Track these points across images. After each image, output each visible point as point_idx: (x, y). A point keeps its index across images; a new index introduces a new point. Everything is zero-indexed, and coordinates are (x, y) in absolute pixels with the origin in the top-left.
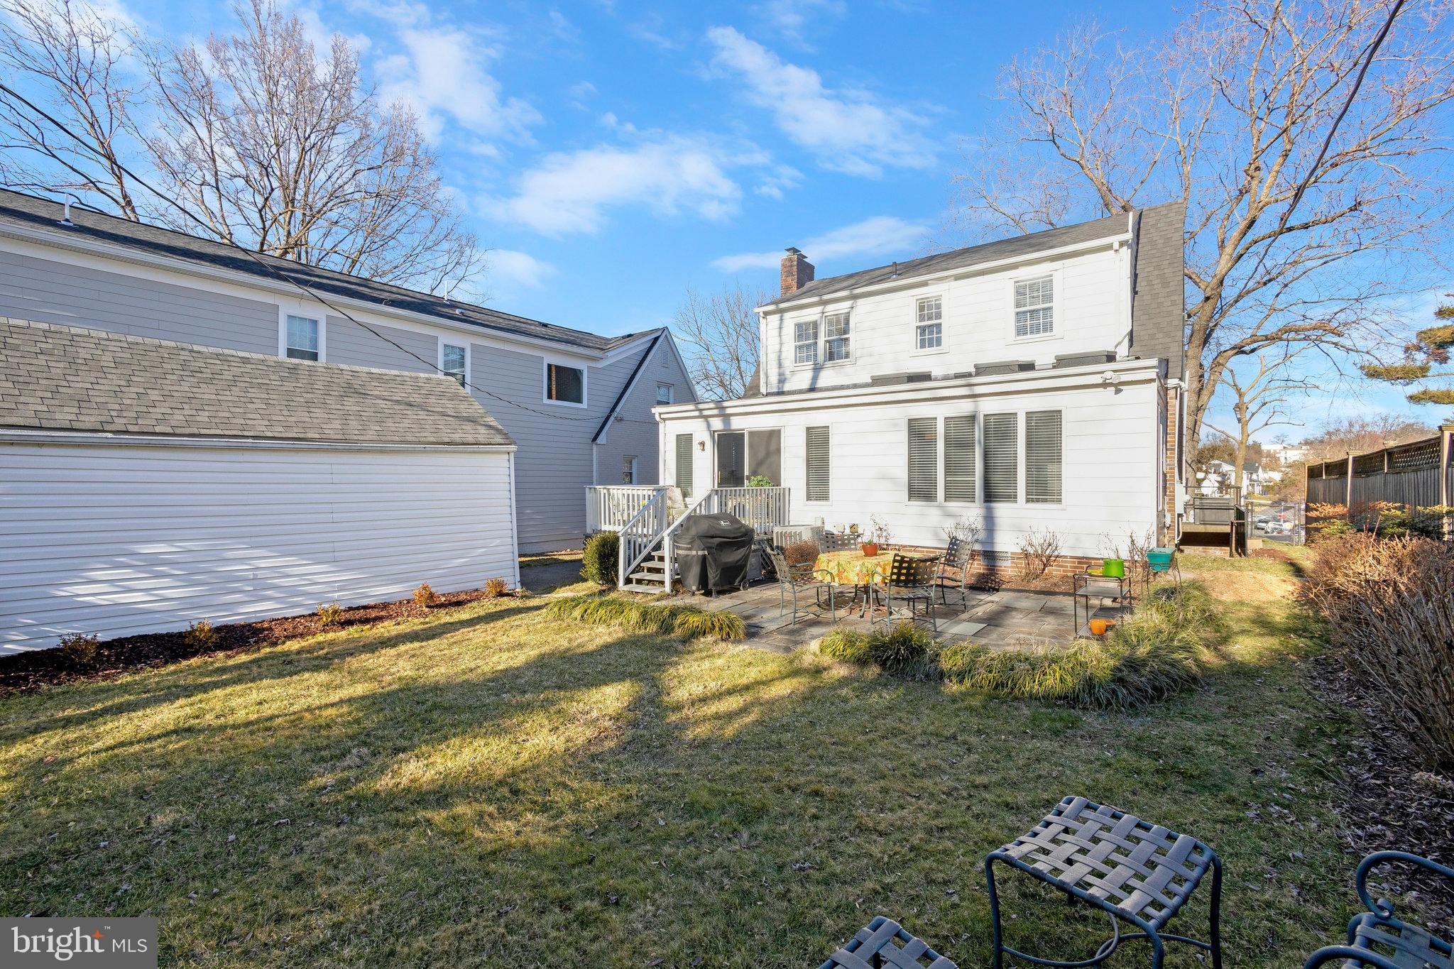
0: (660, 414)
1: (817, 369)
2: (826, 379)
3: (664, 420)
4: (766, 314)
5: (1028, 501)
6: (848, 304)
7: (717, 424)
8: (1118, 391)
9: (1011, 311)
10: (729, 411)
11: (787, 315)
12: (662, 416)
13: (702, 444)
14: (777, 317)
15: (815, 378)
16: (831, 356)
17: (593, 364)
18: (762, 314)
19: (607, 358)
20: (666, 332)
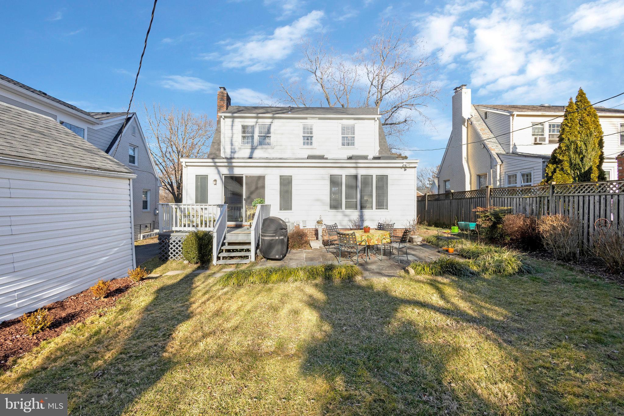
0: (186, 162)
1: (253, 149)
2: (258, 153)
3: (187, 166)
4: (225, 117)
5: (376, 209)
6: (270, 120)
7: (225, 171)
8: (405, 170)
9: (340, 136)
10: (234, 164)
11: (237, 120)
12: (187, 164)
13: (215, 181)
14: (230, 120)
15: (252, 153)
16: (261, 143)
17: (91, 126)
18: (223, 117)
19: (102, 124)
20: (135, 116)
